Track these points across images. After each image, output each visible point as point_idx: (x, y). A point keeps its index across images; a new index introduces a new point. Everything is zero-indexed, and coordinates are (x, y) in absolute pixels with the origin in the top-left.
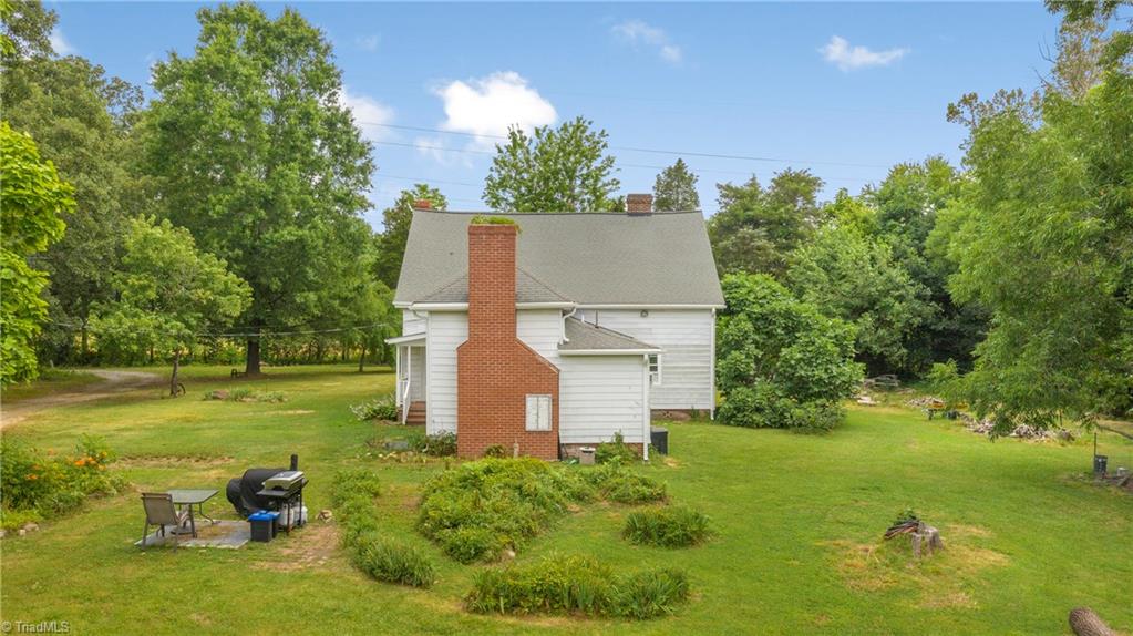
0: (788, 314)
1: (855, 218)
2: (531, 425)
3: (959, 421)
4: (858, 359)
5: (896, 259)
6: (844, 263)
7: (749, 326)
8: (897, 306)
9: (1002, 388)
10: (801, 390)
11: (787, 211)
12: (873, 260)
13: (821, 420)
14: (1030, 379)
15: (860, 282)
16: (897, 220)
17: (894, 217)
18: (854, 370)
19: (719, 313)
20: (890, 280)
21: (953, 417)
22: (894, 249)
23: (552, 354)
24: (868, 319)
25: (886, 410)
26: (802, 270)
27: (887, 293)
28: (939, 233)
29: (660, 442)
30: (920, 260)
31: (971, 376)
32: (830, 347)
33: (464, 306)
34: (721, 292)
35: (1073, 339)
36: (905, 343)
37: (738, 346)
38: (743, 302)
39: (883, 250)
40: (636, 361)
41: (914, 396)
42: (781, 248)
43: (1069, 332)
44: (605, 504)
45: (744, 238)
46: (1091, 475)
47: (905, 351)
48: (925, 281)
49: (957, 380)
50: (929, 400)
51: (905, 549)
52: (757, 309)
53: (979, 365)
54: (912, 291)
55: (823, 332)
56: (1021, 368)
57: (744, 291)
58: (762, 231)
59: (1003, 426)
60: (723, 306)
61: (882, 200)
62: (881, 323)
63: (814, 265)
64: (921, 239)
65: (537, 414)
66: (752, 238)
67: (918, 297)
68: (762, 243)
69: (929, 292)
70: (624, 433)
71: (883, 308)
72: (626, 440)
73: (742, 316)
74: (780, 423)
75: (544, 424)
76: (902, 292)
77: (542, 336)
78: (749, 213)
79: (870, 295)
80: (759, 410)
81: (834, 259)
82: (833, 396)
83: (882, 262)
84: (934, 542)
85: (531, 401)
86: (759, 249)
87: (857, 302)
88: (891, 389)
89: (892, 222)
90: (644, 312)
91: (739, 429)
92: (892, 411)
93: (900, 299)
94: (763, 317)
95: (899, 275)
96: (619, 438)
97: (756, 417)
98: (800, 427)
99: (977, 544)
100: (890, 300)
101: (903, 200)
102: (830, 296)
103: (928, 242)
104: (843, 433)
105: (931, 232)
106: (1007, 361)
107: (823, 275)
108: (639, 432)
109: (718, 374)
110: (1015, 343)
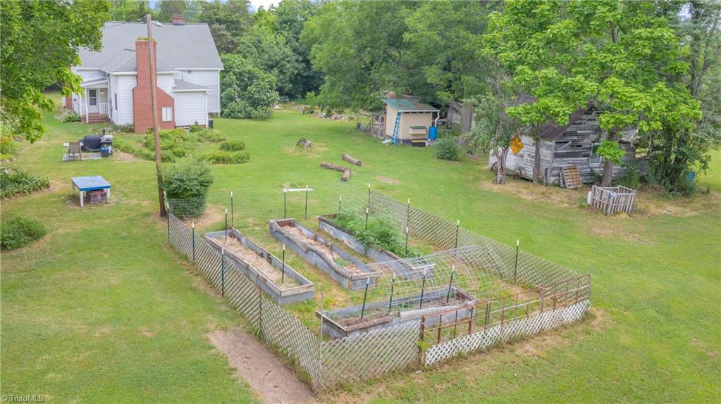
0: (249, 72)
1: (268, 22)
2: (164, 119)
3: (314, 114)
4: (277, 90)
5: (287, 43)
6: (264, 44)
7: (234, 78)
8: (288, 65)
9: (328, 101)
10: (255, 103)
11: (236, 17)
12: (277, 43)
13: (264, 115)
14: (337, 97)
15: (272, 54)
16: (287, 24)
17: (285, 22)
18: (275, 95)
19: (222, 71)
20: (284, 53)
21: (312, 112)
22: (286, 38)
23: (170, 92)
24: (276, 71)
25: (285, 111)
26: (245, 47)
27: (283, 59)
28: (305, 33)
29: (211, 124)
30: (297, 44)
31: (319, 97)
32: (267, 86)
33: (135, 73)
34: (221, 63)
35: (349, 84)
36: (291, 81)
37: (230, 85)
38: (231, 67)
39: (281, 39)
40: (202, 94)
41: (296, 105)
42: (234, 35)
43: (348, 82)
44: (208, 142)
45: (215, 29)
46: (356, 129)
47: (291, 85)
48: (299, 53)
49: (314, 99)
50: (303, 107)
51: (303, 147)
52: (237, 70)
53: (322, 92)
54: (294, 58)
55: (263, 80)
56: (334, 94)
57: (231, 62)
58: (224, 26)
59: (329, 114)
60: (223, 69)
61: (281, 14)
62: (281, 72)
63: (251, 45)
64: (297, 33)
65: (166, 115)
66: (219, 30)
67: (297, 61)
68: (225, 32)
69: (301, 59)
70: (198, 121)
71: (282, 66)
72: (199, 124)
73: (231, 73)
74: (249, 117)
75: (169, 119)
76: (289, 58)
77: (166, 84)
78: (217, 16)
79: (276, 60)
80: (240, 112)
81: (260, 42)
82: (268, 105)
83: (281, 44)
84: (310, 145)
85: (164, 110)
86: (223, 35)
87: (270, 63)
88: (285, 102)
89: (284, 25)
90: (190, 71)
91: (233, 120)
92: (288, 111)
93: (289, 62)
94: (240, 74)
95: (288, 51)
96: (197, 123)
97: (239, 115)
98: (256, 118)
99: (321, 146)
100: (285, 62)
101: (289, 14)
102: (259, 60)
103: (300, 36)
104: (272, 120)
105: (302, 31)
106: (330, 92)
107: (255, 50)
108: (204, 121)
109: (221, 98)
110: (333, 85)
